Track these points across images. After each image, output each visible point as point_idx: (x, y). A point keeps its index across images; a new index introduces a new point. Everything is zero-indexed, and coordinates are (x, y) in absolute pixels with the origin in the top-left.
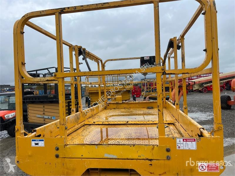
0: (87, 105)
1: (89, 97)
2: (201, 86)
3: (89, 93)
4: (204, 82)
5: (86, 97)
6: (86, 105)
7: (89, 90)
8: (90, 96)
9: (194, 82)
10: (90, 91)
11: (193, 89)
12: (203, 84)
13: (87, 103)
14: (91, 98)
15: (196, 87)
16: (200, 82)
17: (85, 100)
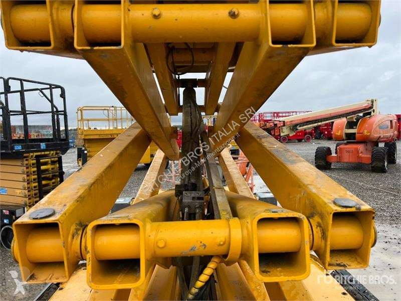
0: (80, 163)
1: (83, 149)
2: (295, 130)
3: (84, 140)
4: (299, 122)
5: (78, 148)
6: (78, 163)
7: (85, 133)
8: (86, 145)
9: (284, 122)
10: (85, 135)
11: (280, 135)
12: (296, 125)
13: (81, 159)
14: (88, 149)
15: (285, 132)
16: (293, 123)
17: (77, 153)
